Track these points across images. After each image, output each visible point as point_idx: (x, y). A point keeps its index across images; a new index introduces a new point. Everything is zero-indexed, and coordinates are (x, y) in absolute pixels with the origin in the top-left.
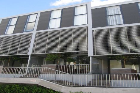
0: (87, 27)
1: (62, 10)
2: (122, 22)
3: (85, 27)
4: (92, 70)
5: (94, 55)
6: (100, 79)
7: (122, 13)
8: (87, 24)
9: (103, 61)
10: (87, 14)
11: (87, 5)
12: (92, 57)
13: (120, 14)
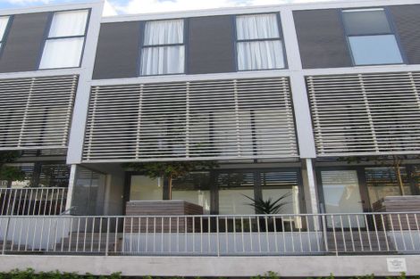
0: (78, 76)
1: (12, 17)
2: (181, 68)
3: (70, 77)
4: (73, 204)
5: (84, 161)
6: (97, 231)
7: (186, 43)
8: (80, 66)
9: (109, 177)
10: (85, 36)
11: (90, 10)
12: (78, 165)
13: (181, 45)
